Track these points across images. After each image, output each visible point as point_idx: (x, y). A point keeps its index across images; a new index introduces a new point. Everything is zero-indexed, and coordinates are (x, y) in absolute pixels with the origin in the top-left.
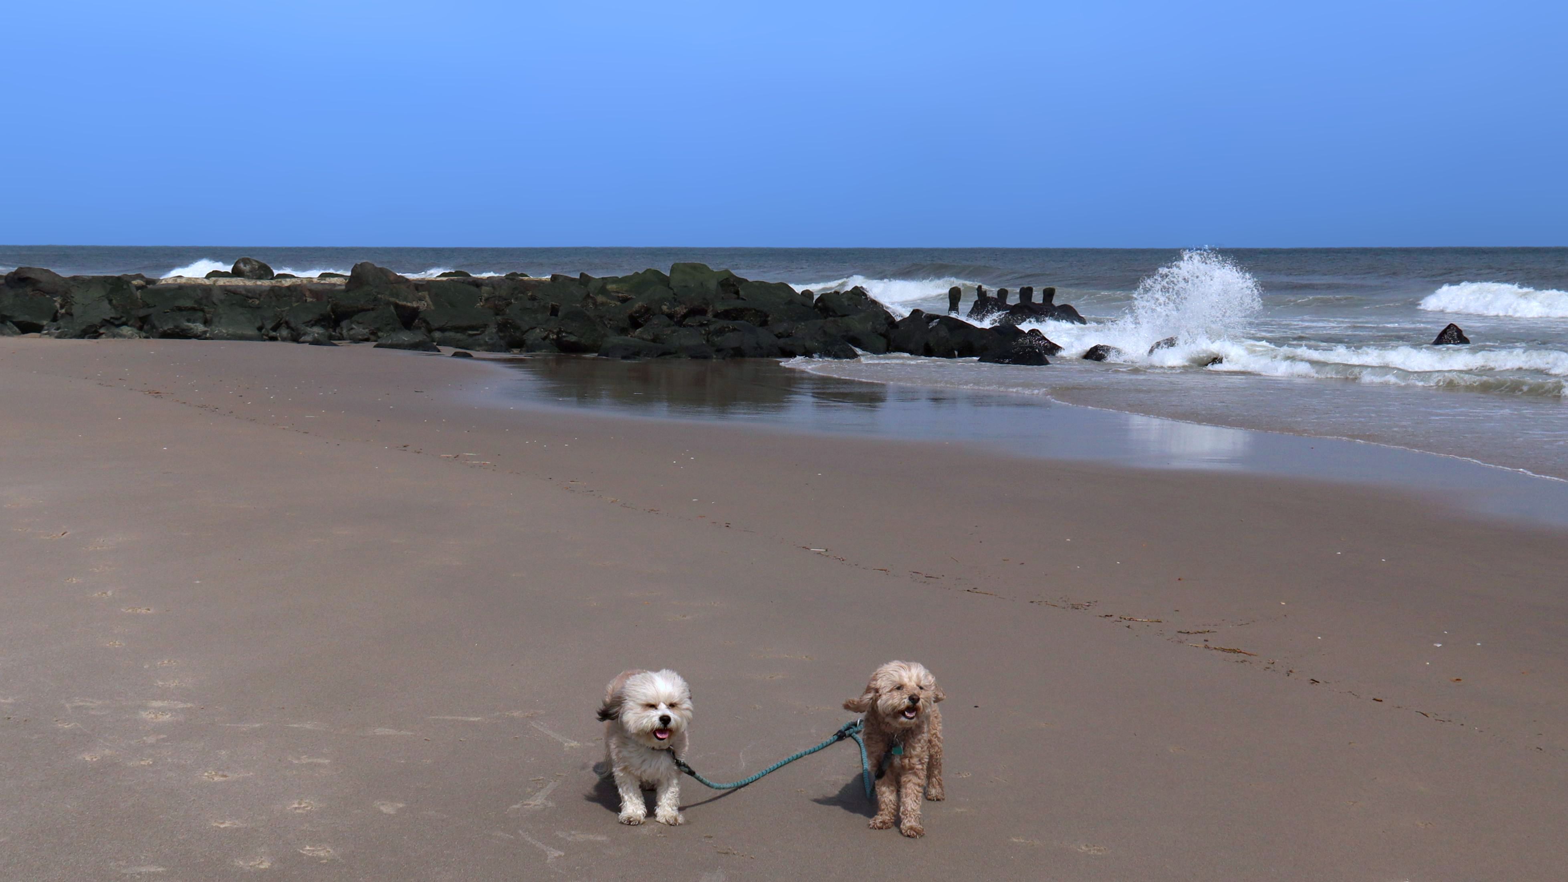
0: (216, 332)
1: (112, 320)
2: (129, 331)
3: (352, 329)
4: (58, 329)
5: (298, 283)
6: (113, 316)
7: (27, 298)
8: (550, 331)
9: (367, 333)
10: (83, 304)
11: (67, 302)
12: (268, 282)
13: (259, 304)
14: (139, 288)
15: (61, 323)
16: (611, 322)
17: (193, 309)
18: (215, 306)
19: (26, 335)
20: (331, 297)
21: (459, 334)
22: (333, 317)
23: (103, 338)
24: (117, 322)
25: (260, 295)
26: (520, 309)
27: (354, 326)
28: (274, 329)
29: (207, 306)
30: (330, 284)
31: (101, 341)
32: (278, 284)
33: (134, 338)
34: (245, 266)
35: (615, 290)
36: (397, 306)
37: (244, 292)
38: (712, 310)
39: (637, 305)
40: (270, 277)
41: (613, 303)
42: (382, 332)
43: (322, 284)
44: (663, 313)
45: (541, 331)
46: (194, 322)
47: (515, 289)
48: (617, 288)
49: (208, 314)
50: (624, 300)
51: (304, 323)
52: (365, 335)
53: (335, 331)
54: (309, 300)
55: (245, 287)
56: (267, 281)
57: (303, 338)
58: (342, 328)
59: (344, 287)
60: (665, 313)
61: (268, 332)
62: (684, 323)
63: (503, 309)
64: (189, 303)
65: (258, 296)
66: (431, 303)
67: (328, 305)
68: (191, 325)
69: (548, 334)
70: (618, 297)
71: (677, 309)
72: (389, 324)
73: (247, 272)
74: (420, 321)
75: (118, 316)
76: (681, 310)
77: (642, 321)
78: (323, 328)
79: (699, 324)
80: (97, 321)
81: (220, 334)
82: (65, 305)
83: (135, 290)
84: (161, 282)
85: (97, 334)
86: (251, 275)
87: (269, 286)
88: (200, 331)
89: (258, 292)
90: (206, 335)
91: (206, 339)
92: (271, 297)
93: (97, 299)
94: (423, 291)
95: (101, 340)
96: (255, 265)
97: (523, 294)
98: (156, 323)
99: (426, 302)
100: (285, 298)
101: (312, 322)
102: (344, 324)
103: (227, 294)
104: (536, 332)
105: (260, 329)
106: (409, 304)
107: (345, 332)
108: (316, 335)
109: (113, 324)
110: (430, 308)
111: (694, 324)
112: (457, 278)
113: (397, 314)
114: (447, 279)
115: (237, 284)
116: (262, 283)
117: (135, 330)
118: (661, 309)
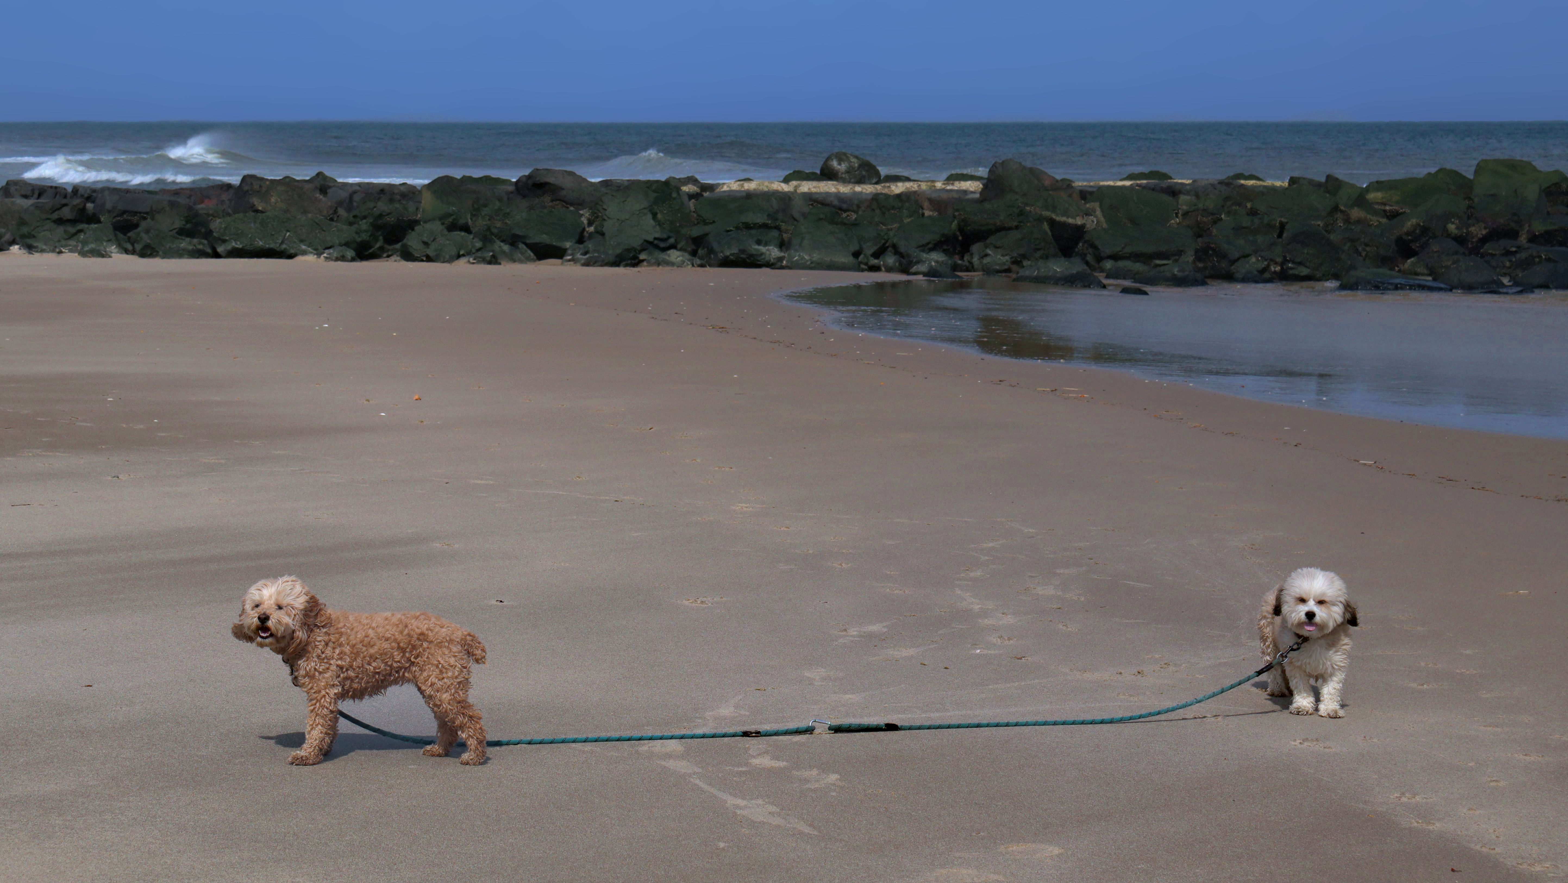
0: (797, 258)
1: (656, 242)
2: (678, 257)
3: (986, 255)
4: (585, 253)
5: (913, 189)
6: (657, 235)
7: (546, 211)
8: (1272, 260)
9: (1007, 261)
10: (618, 219)
11: (597, 217)
12: (871, 188)
13: (856, 219)
14: (691, 196)
15: (590, 245)
16: (1368, 249)
17: (765, 226)
18: (795, 223)
19: (542, 262)
20: (957, 210)
21: (1138, 264)
22: (960, 238)
23: (644, 267)
24: (662, 245)
25: (858, 207)
26: (1233, 228)
27: (989, 252)
28: (877, 255)
29: (785, 222)
30: (958, 191)
31: (643, 270)
32: (886, 191)
33: (685, 267)
34: (840, 164)
35: (1379, 201)
36: (1052, 223)
37: (836, 203)
38: (1528, 231)
39: (1410, 223)
40: (874, 180)
41: (1375, 220)
42: (1029, 260)
43: (947, 191)
44: (1449, 235)
45: (1258, 260)
46: (766, 244)
47: (1227, 199)
48: (1382, 198)
49: (785, 233)
50: (1392, 216)
51: (918, 247)
52: (1004, 264)
53: (962, 258)
54: (927, 213)
55: (838, 195)
56: (870, 186)
57: (915, 267)
58: (972, 254)
59: (977, 196)
60: (1453, 235)
61: (868, 259)
62: (1482, 250)
63: (1209, 228)
64: (760, 219)
65: (855, 208)
66: (1102, 219)
67: (953, 221)
68: (762, 249)
69: (1268, 266)
70: (1385, 211)
71: (1472, 229)
72: (1039, 249)
73: (842, 173)
74: (1086, 245)
75: (665, 236)
76: (1478, 231)
77: (1418, 247)
78: (945, 254)
79: (1504, 251)
80: (636, 243)
81: (800, 262)
82: (594, 221)
83: (687, 199)
84: (722, 188)
85: (637, 261)
86: (847, 177)
87: (871, 193)
88: (774, 257)
89: (856, 202)
90: (782, 262)
91: (782, 268)
92: (873, 210)
93: (638, 213)
94: (1093, 202)
95: (643, 268)
96: (854, 162)
97: (1239, 206)
98: (715, 245)
99: (1096, 217)
100: (893, 212)
101: (930, 246)
102: (976, 248)
103: (812, 205)
104: (1251, 262)
105: (856, 255)
106: (1070, 221)
107: (975, 260)
108: (933, 264)
109: (657, 247)
110: (1102, 226)
111: (1497, 253)
112: (1147, 184)
113: (1053, 235)
114: (1131, 185)
115: (828, 190)
116: (862, 188)
117: (687, 255)
118: (1445, 229)
